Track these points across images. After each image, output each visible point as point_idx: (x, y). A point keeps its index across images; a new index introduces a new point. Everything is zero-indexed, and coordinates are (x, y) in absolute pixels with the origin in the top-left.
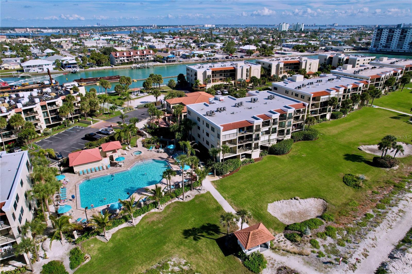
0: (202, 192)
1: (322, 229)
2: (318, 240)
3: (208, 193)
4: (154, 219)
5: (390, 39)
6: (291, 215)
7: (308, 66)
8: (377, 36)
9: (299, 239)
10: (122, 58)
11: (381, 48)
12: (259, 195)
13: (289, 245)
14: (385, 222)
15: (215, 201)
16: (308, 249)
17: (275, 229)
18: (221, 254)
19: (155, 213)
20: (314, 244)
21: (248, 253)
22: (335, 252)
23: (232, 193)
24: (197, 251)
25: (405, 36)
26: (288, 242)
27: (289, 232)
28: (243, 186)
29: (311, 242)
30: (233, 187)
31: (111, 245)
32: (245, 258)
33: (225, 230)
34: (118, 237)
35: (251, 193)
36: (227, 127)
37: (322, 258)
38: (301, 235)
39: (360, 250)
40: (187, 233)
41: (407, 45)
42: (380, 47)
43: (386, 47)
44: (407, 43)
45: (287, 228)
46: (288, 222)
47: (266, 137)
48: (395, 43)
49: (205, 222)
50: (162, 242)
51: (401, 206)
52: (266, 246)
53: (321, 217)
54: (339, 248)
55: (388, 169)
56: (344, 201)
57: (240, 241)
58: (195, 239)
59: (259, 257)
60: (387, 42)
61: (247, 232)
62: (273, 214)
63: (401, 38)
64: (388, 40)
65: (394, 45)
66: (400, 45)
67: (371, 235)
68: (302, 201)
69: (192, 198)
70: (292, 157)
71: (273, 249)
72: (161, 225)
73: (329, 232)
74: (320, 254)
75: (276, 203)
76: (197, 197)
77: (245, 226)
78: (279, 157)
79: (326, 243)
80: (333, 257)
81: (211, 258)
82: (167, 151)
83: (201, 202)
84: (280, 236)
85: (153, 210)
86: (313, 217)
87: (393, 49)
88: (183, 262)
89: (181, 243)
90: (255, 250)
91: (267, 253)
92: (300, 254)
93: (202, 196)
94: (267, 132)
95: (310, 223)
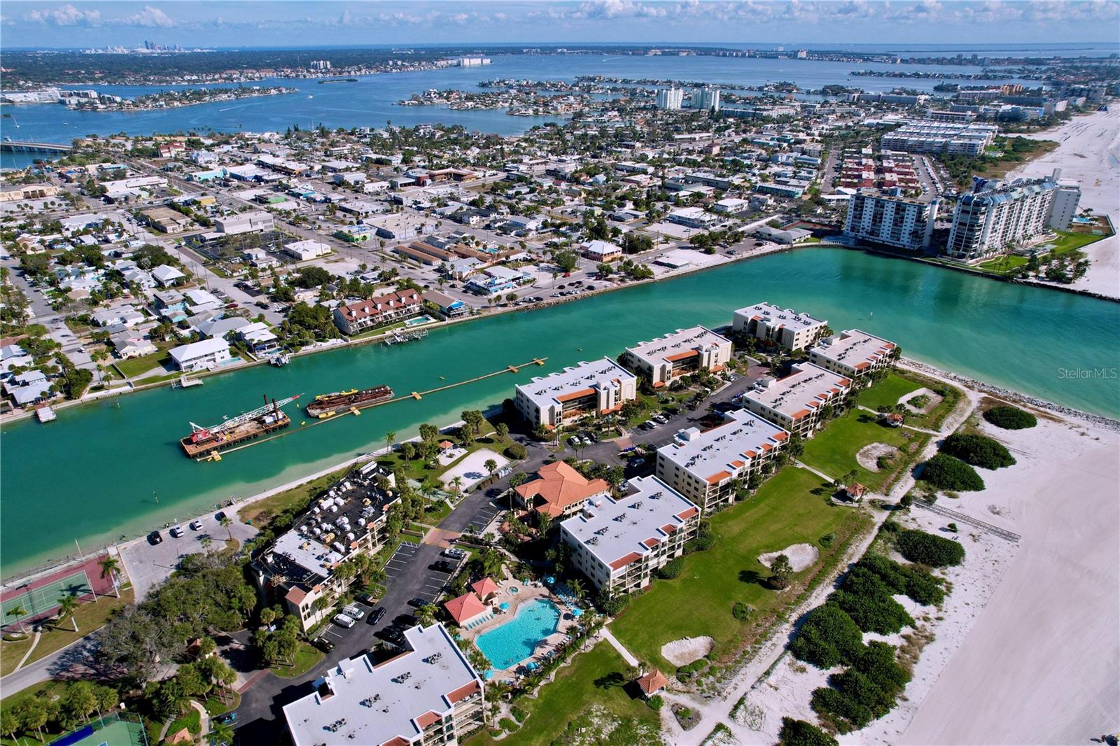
0: (600, 640)
1: (706, 669)
2: (703, 679)
3: (605, 639)
4: (566, 673)
5: (878, 218)
6: (682, 655)
7: (713, 359)
8: (855, 210)
9: (687, 680)
10: (363, 320)
11: (864, 234)
12: (652, 637)
13: (680, 686)
14: (757, 657)
15: (614, 648)
16: (694, 687)
17: (669, 672)
18: (629, 698)
19: (565, 668)
20: (699, 683)
21: (650, 696)
22: (714, 688)
23: (628, 638)
24: (610, 698)
25: (903, 218)
26: (680, 683)
27: (680, 674)
28: (637, 628)
29: (697, 681)
30: (627, 630)
31: (541, 701)
32: (647, 699)
33: (628, 676)
34: (544, 694)
35: (646, 636)
36: (616, 565)
37: (704, 695)
38: (689, 677)
39: (732, 685)
40: (598, 683)
41: (907, 236)
42: (862, 234)
43: (872, 233)
44: (907, 232)
45: (679, 670)
46: (679, 664)
47: (655, 560)
48: (886, 228)
49: (609, 672)
50: (580, 694)
51: (774, 640)
52: (663, 689)
53: (706, 657)
54: (718, 685)
55: (779, 592)
56: (730, 637)
57: (642, 687)
58: (606, 688)
59: (658, 698)
60: (874, 224)
61: (648, 680)
62: (666, 657)
63: (895, 220)
64: (874, 220)
65: (886, 231)
66: (896, 234)
67: (743, 671)
68: (692, 640)
69: (592, 648)
70: (684, 582)
71: (668, 690)
72: (574, 679)
73: (712, 671)
74: (703, 691)
75: (668, 644)
76: (596, 646)
77: (646, 674)
78: (669, 582)
79: (709, 682)
80: (712, 692)
81: (622, 702)
82: (546, 584)
83: (602, 651)
84: (673, 679)
85: (562, 665)
86: (700, 657)
87: (884, 239)
88: (602, 708)
89: (596, 693)
90: (655, 693)
91: (663, 694)
92: (688, 692)
93: (601, 644)
94: (657, 556)
95: (696, 665)
